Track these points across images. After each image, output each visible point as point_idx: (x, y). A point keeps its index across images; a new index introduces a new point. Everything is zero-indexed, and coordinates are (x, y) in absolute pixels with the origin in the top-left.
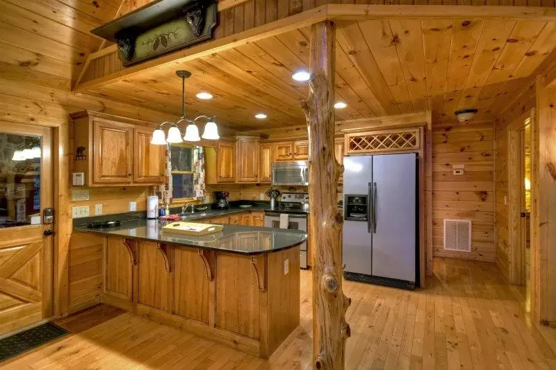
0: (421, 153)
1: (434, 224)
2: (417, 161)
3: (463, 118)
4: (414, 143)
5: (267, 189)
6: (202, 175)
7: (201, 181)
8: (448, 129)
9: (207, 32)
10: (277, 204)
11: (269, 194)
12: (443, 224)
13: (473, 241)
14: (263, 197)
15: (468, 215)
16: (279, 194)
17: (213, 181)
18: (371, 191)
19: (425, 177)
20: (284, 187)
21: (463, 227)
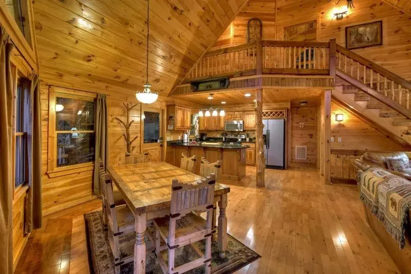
0: (286, 119)
1: (292, 148)
2: (284, 122)
3: (302, 105)
4: (283, 115)
5: (221, 132)
6: (198, 126)
7: (197, 128)
8: (298, 108)
9: (226, 86)
10: (225, 139)
11: (222, 135)
12: (295, 148)
13: (307, 155)
14: (218, 136)
15: (305, 144)
16: (227, 135)
17: (202, 128)
18: (267, 133)
19: (287, 128)
20: (229, 132)
21: (303, 149)
